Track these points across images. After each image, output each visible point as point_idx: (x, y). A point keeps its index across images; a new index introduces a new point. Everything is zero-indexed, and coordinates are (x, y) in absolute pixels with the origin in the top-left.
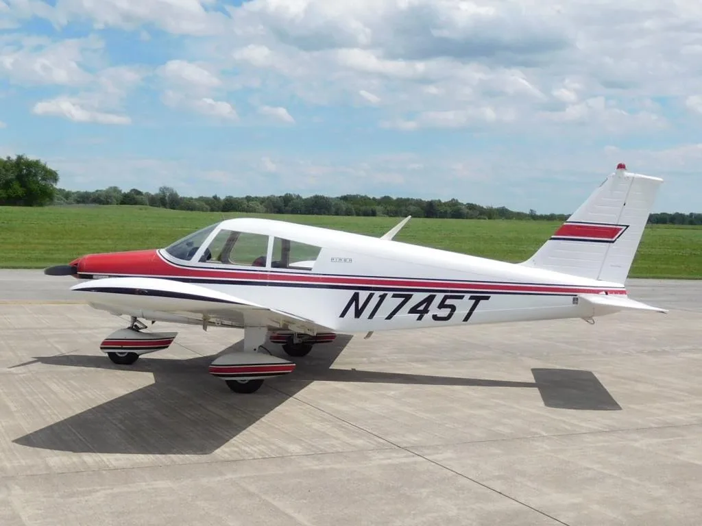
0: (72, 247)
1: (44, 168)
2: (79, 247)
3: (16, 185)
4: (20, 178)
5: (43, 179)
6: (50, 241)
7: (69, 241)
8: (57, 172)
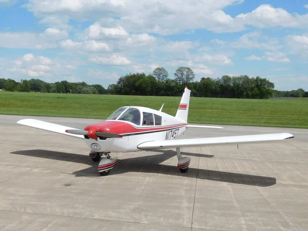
0: (279, 118)
1: (268, 82)
2: (282, 118)
3: (256, 89)
4: (258, 86)
5: (268, 87)
6: (270, 115)
7: (278, 115)
8: (274, 84)
